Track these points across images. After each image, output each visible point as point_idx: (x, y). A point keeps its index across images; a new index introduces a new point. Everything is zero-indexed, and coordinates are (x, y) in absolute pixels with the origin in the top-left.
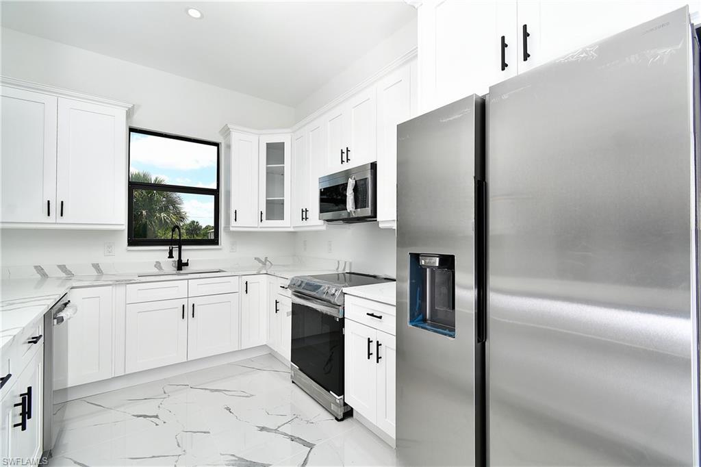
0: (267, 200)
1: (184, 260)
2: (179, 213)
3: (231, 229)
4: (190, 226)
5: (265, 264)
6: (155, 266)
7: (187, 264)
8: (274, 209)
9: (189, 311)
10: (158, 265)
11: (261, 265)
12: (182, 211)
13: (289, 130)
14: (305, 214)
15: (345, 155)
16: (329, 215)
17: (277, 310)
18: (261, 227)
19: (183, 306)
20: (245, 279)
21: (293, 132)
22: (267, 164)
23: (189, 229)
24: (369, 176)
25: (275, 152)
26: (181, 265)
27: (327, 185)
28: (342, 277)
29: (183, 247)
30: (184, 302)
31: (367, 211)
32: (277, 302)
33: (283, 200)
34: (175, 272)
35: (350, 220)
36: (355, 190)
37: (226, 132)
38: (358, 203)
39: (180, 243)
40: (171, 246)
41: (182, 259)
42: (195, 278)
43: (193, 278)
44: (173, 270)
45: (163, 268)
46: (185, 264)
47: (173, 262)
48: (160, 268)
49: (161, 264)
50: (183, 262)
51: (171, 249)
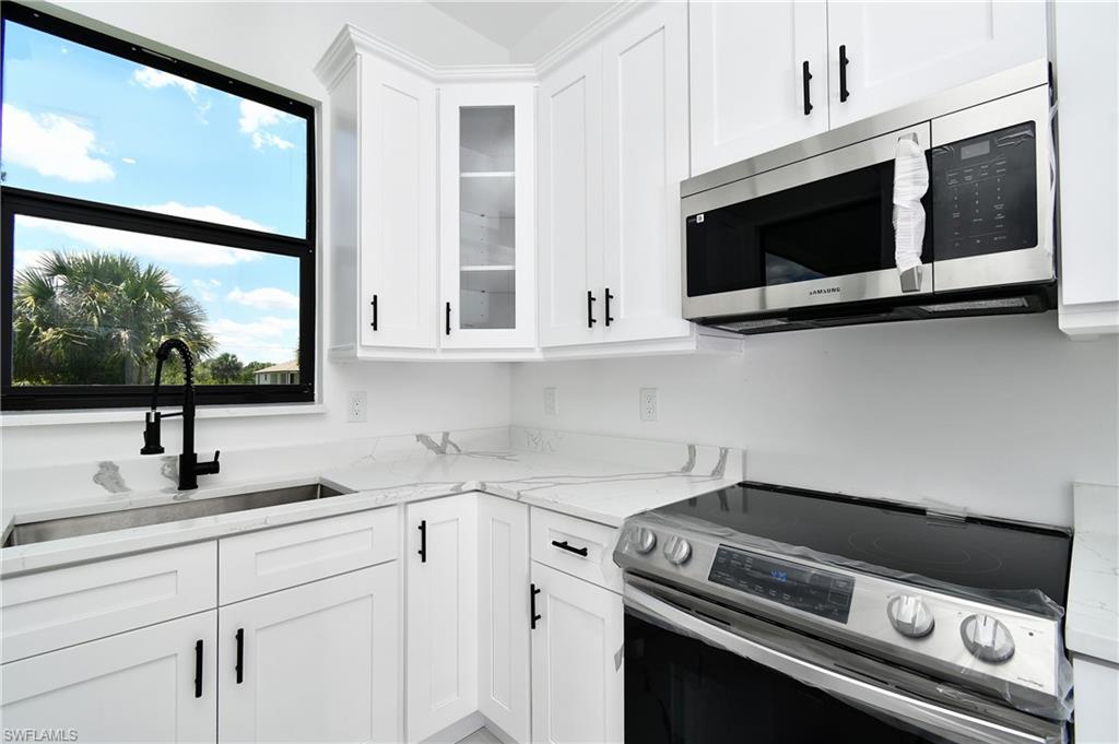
0: (462, 273)
1: (203, 453)
2: (198, 337)
3: (361, 354)
4: (221, 363)
5: (443, 452)
6: (97, 479)
7: (213, 467)
9: (220, 660)
10: (108, 475)
11: (432, 454)
12: (204, 332)
13: (531, 71)
14: (601, 308)
17: (534, 618)
18: (444, 350)
19: (200, 645)
20: (417, 514)
21: (540, 78)
22: (462, 170)
23: (217, 368)
26: (191, 470)
28: (735, 499)
29: (201, 412)
30: (204, 629)
32: (534, 591)
33: (514, 272)
34: (169, 498)
37: (341, 59)
39: (189, 398)
40: (154, 408)
41: (195, 452)
42: (248, 529)
43: (238, 531)
44: (165, 491)
45: (128, 484)
46: (206, 466)
47: (163, 463)
48: (117, 483)
49: (120, 471)
50: (198, 461)
51: (153, 420)
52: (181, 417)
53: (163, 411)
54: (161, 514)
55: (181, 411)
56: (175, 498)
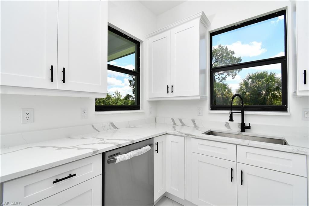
3: (298, 94)
6: (225, 126)
7: (249, 127)
10: (227, 125)
39: (243, 109)
40: (231, 111)
41: (244, 122)
42: (244, 145)
43: (241, 144)
44: (238, 131)
45: (231, 128)
46: (247, 127)
47: (238, 124)
48: (229, 127)
49: (230, 124)
50: (245, 125)
51: (231, 113)
52: (241, 113)
53: (233, 111)
54: (236, 136)
55: (241, 112)
56: (239, 133)
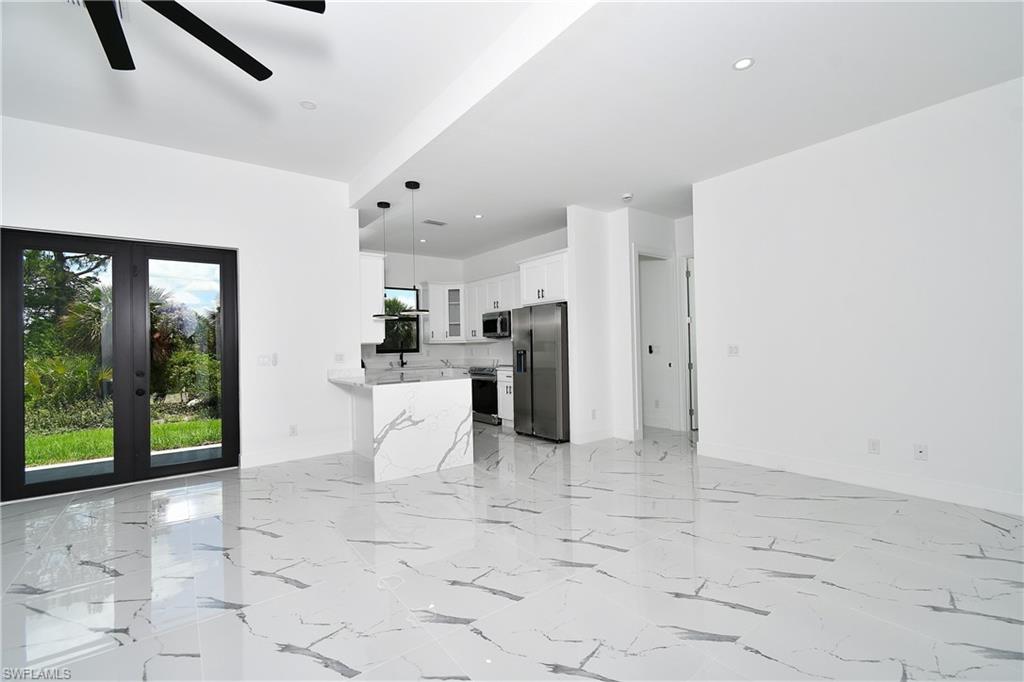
0: (449, 324)
1: (404, 361)
3: (430, 342)
5: (447, 364)
7: (405, 363)
8: (454, 329)
11: (444, 364)
13: (461, 284)
14: (474, 333)
15: (496, 304)
16: (488, 334)
18: (447, 340)
21: (464, 285)
22: (449, 302)
24: (507, 317)
25: (454, 294)
26: (403, 364)
27: (486, 319)
31: (507, 334)
33: (460, 324)
35: (499, 337)
36: (501, 323)
37: (425, 284)
38: (503, 329)
